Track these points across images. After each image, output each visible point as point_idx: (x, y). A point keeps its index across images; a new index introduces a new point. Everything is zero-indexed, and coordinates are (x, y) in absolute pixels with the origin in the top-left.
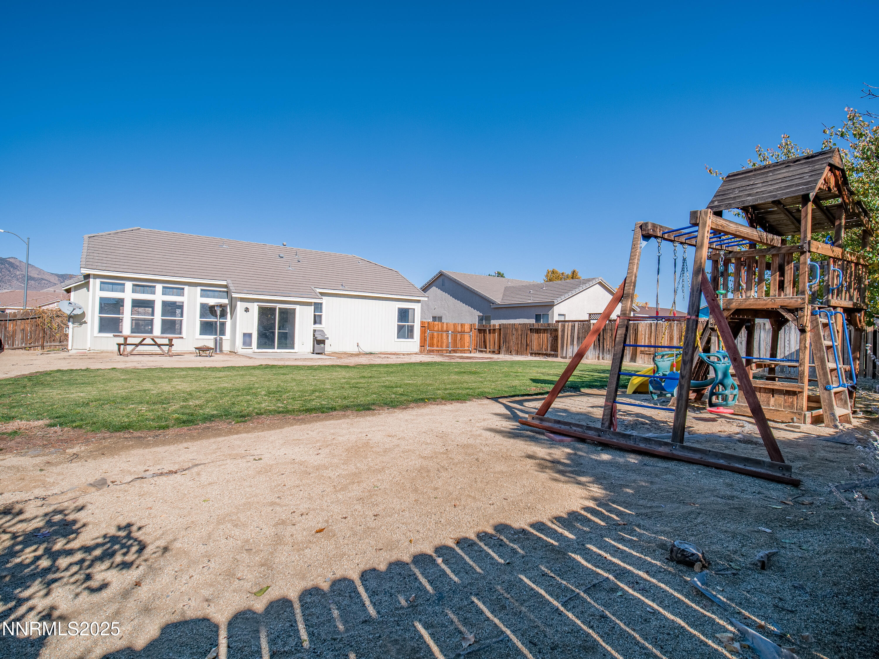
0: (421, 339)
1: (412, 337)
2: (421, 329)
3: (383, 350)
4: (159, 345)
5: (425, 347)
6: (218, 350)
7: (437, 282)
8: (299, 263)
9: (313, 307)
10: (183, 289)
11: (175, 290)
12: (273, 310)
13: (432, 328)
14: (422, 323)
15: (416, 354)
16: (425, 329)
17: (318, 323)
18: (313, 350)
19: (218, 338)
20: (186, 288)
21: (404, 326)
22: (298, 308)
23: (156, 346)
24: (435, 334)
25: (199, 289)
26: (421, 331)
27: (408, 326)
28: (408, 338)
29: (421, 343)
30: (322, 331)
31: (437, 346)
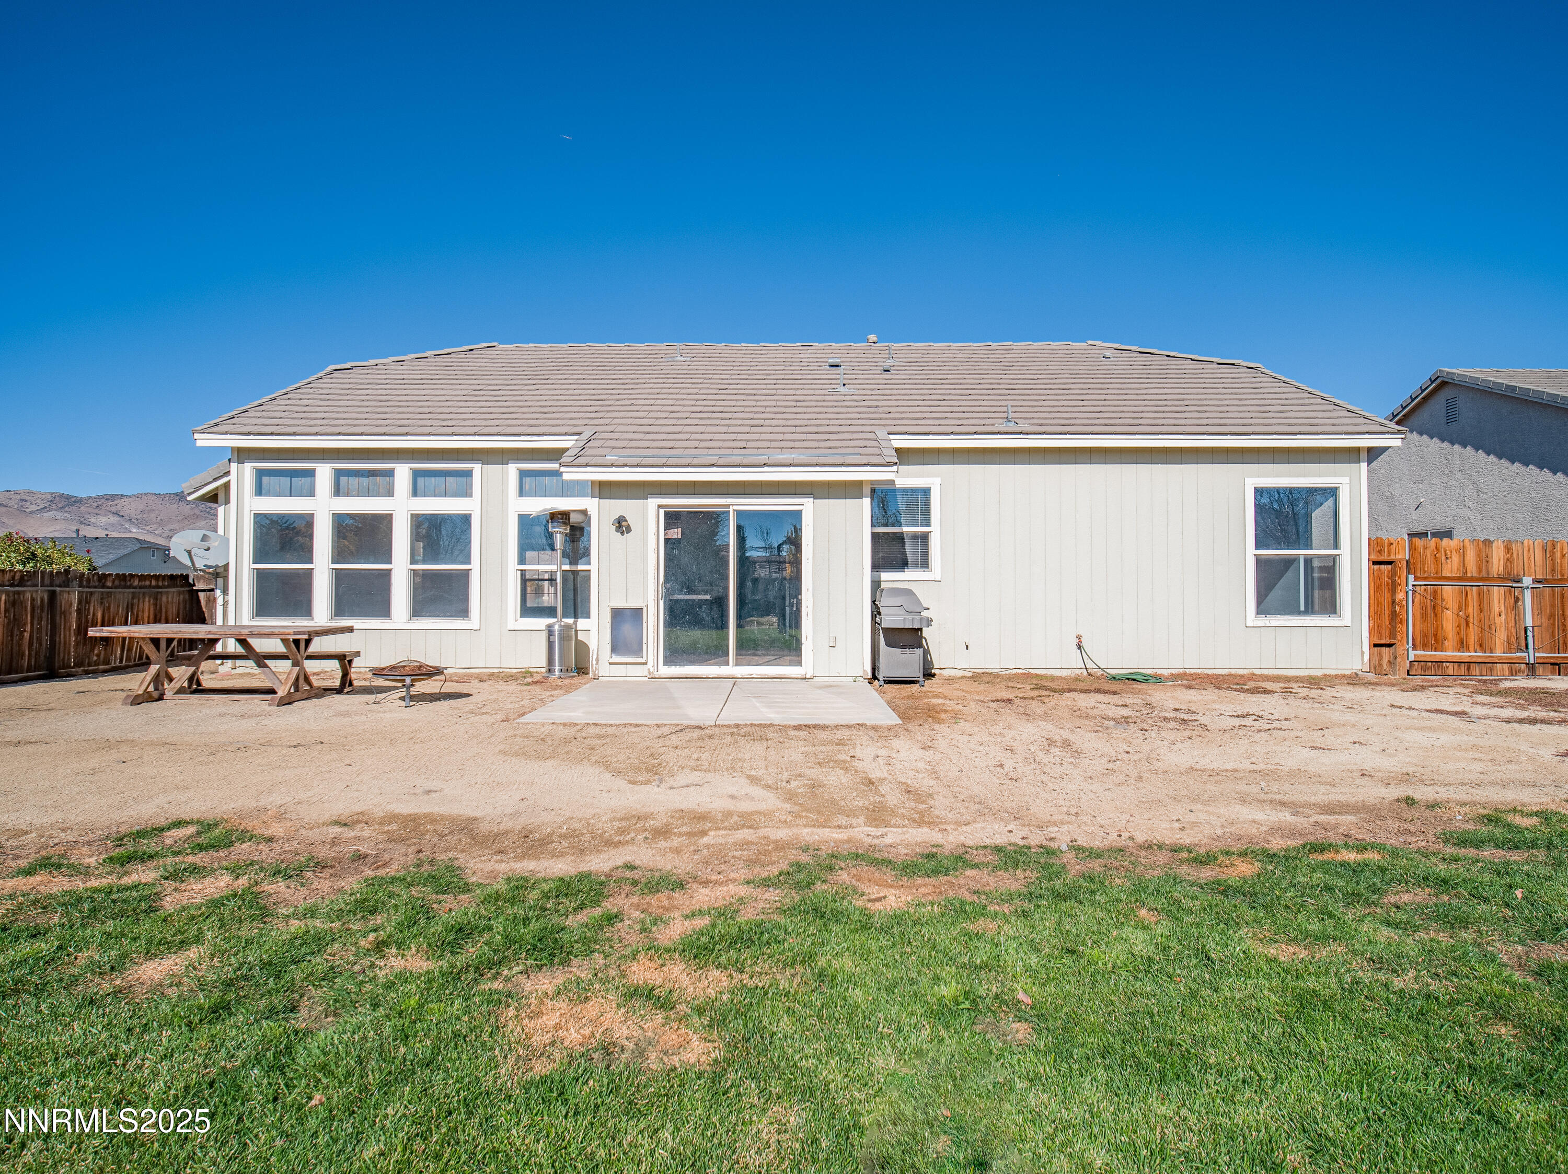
0: (1375, 614)
1: (1331, 608)
2: (1371, 574)
3: (1192, 663)
4: (261, 659)
5: (1400, 650)
6: (557, 668)
7: (1423, 415)
8: (886, 375)
9: (867, 501)
10: (468, 474)
11: (450, 480)
12: (715, 519)
13: (1430, 566)
14: (1376, 544)
15: (1353, 680)
16: (1393, 574)
17: (916, 565)
18: (874, 669)
19: (557, 627)
20: (477, 468)
21: (1289, 562)
22: (807, 506)
23: (251, 663)
24: (1449, 592)
25: (512, 469)
26: (1375, 580)
27: (1308, 561)
28: (1309, 610)
29: (1375, 629)
30: (909, 593)
31: (1462, 645)
